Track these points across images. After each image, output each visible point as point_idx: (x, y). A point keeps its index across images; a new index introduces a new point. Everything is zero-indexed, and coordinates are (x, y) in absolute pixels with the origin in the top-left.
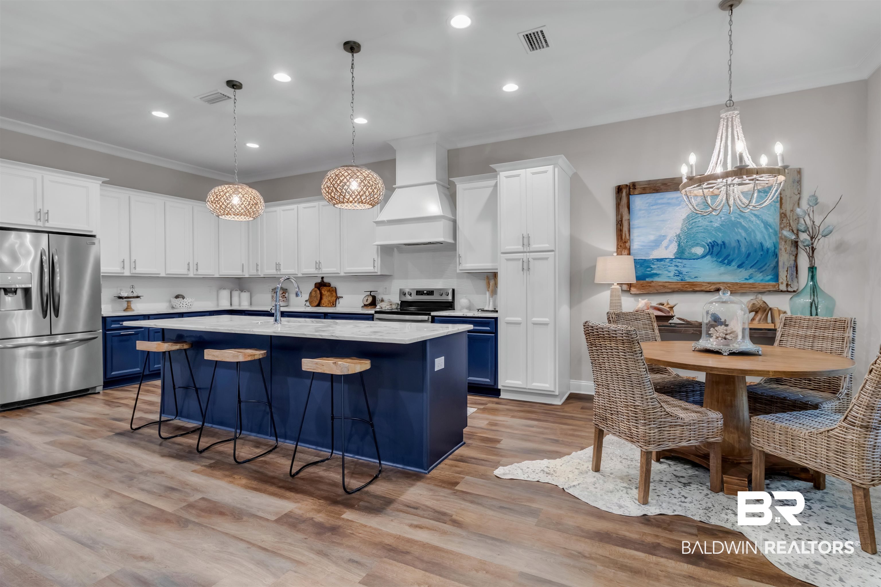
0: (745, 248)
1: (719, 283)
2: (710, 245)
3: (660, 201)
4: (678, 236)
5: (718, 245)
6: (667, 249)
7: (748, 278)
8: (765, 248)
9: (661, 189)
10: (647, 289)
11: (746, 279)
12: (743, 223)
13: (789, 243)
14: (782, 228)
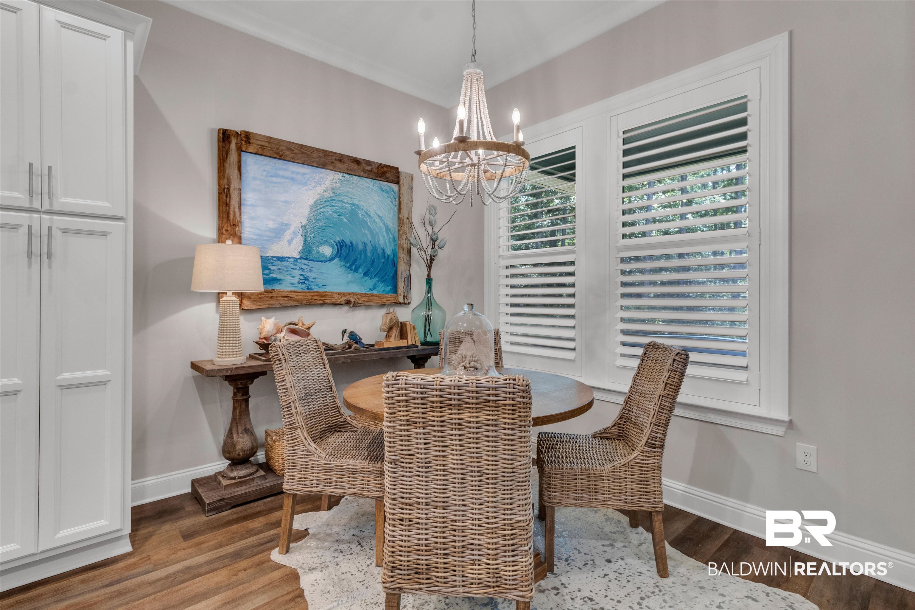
0: (370, 252)
1: (349, 294)
2: (338, 244)
3: (281, 173)
4: (304, 227)
5: (346, 246)
6: (290, 245)
7: (372, 288)
8: (386, 255)
9: (286, 155)
10: (267, 301)
11: (371, 290)
12: (369, 224)
13: (406, 251)
14: (401, 235)
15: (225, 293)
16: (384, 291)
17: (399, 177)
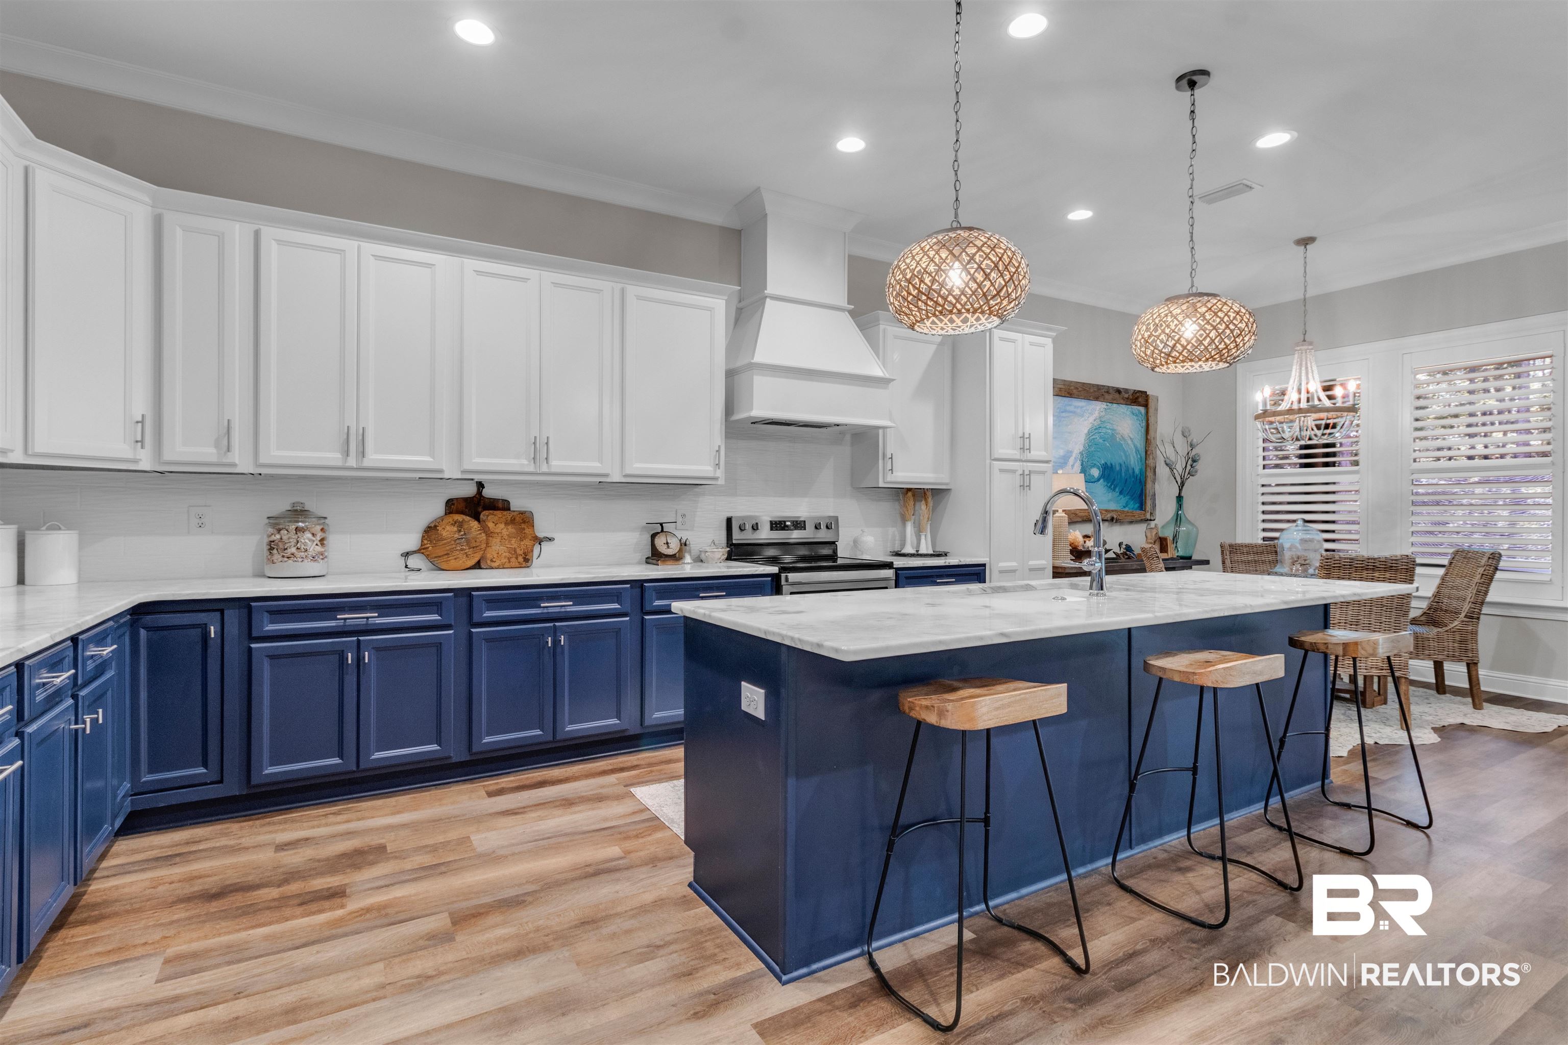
0: (1124, 472)
1: (1113, 511)
2: (1103, 466)
3: (1068, 408)
4: (1081, 453)
5: (1108, 467)
8: (1136, 475)
9: (1074, 394)
11: (1125, 507)
12: (1123, 446)
13: (1152, 470)
14: (1148, 455)
15: (1057, 511)
16: (1136, 508)
17: (1147, 401)
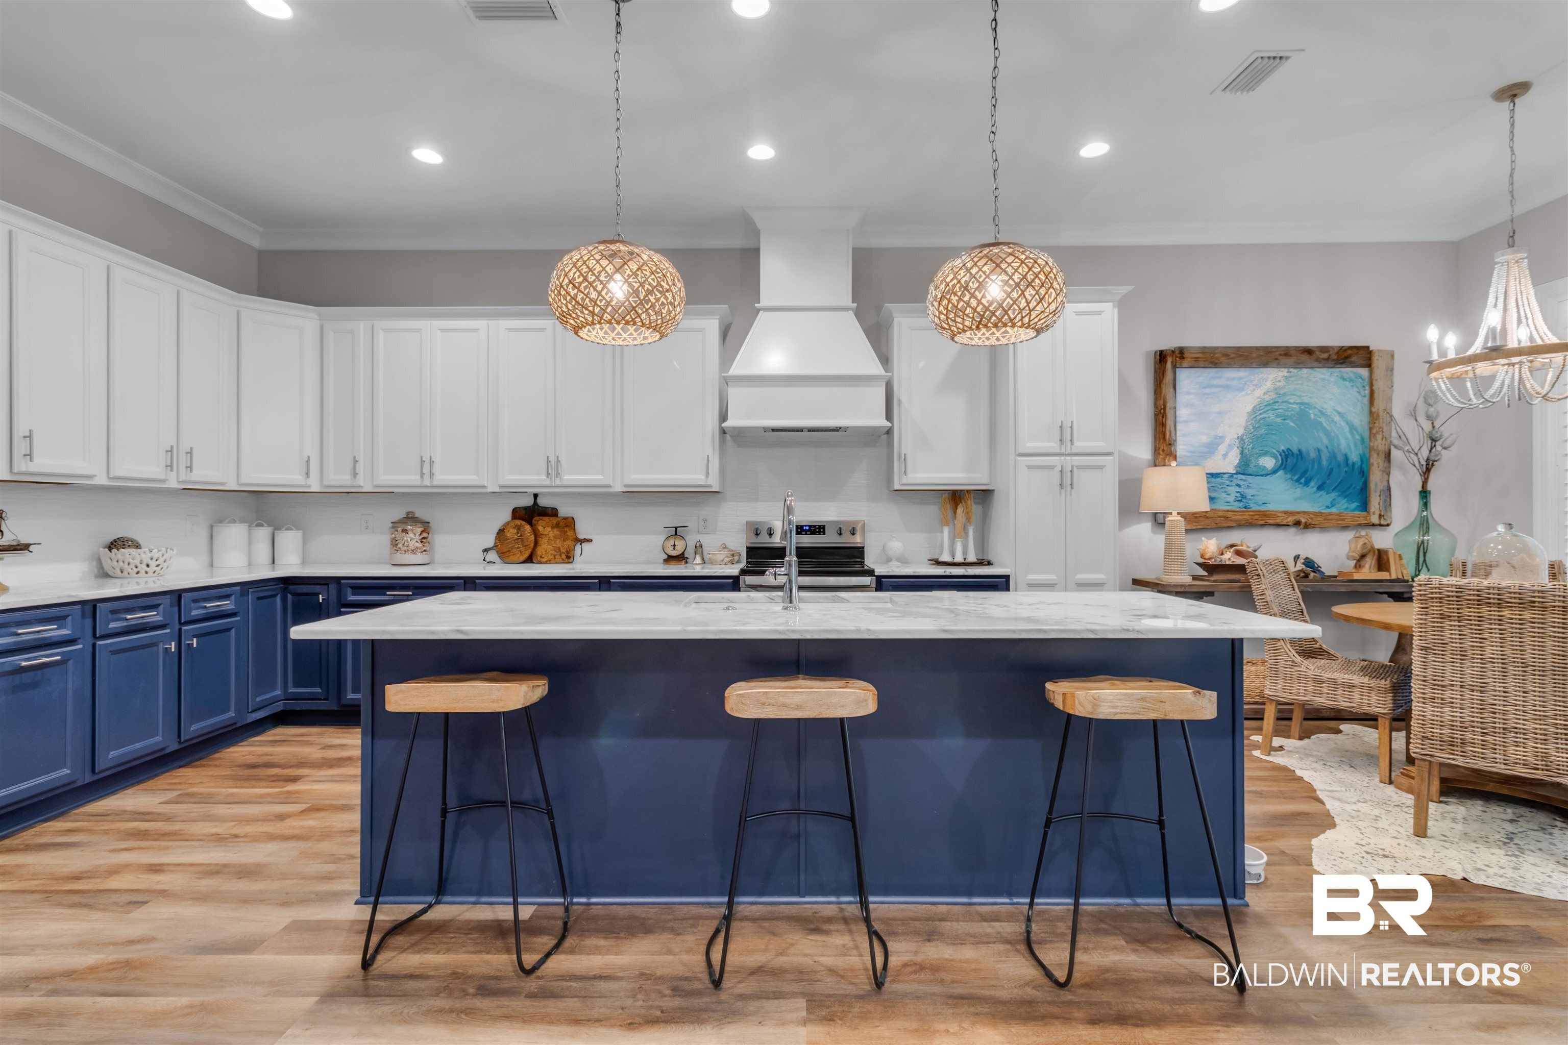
0: (1327, 460)
1: (1299, 513)
2: (1283, 454)
3: (1215, 382)
4: (1241, 439)
5: (1293, 454)
6: (1225, 459)
7: (1329, 505)
8: (1350, 462)
9: (1221, 363)
10: (1203, 521)
11: (1328, 507)
12: (1325, 424)
13: (1382, 456)
14: (1375, 435)
16: (1346, 509)
17: (1370, 359)
